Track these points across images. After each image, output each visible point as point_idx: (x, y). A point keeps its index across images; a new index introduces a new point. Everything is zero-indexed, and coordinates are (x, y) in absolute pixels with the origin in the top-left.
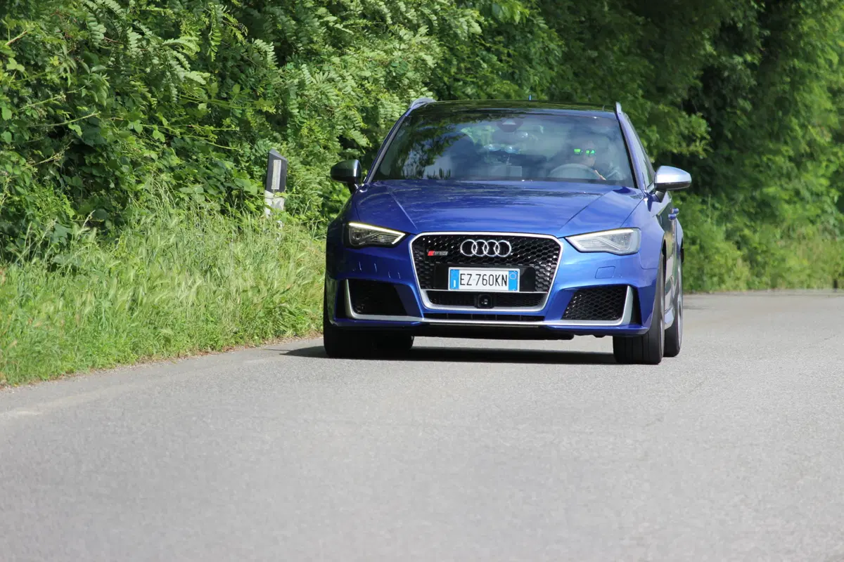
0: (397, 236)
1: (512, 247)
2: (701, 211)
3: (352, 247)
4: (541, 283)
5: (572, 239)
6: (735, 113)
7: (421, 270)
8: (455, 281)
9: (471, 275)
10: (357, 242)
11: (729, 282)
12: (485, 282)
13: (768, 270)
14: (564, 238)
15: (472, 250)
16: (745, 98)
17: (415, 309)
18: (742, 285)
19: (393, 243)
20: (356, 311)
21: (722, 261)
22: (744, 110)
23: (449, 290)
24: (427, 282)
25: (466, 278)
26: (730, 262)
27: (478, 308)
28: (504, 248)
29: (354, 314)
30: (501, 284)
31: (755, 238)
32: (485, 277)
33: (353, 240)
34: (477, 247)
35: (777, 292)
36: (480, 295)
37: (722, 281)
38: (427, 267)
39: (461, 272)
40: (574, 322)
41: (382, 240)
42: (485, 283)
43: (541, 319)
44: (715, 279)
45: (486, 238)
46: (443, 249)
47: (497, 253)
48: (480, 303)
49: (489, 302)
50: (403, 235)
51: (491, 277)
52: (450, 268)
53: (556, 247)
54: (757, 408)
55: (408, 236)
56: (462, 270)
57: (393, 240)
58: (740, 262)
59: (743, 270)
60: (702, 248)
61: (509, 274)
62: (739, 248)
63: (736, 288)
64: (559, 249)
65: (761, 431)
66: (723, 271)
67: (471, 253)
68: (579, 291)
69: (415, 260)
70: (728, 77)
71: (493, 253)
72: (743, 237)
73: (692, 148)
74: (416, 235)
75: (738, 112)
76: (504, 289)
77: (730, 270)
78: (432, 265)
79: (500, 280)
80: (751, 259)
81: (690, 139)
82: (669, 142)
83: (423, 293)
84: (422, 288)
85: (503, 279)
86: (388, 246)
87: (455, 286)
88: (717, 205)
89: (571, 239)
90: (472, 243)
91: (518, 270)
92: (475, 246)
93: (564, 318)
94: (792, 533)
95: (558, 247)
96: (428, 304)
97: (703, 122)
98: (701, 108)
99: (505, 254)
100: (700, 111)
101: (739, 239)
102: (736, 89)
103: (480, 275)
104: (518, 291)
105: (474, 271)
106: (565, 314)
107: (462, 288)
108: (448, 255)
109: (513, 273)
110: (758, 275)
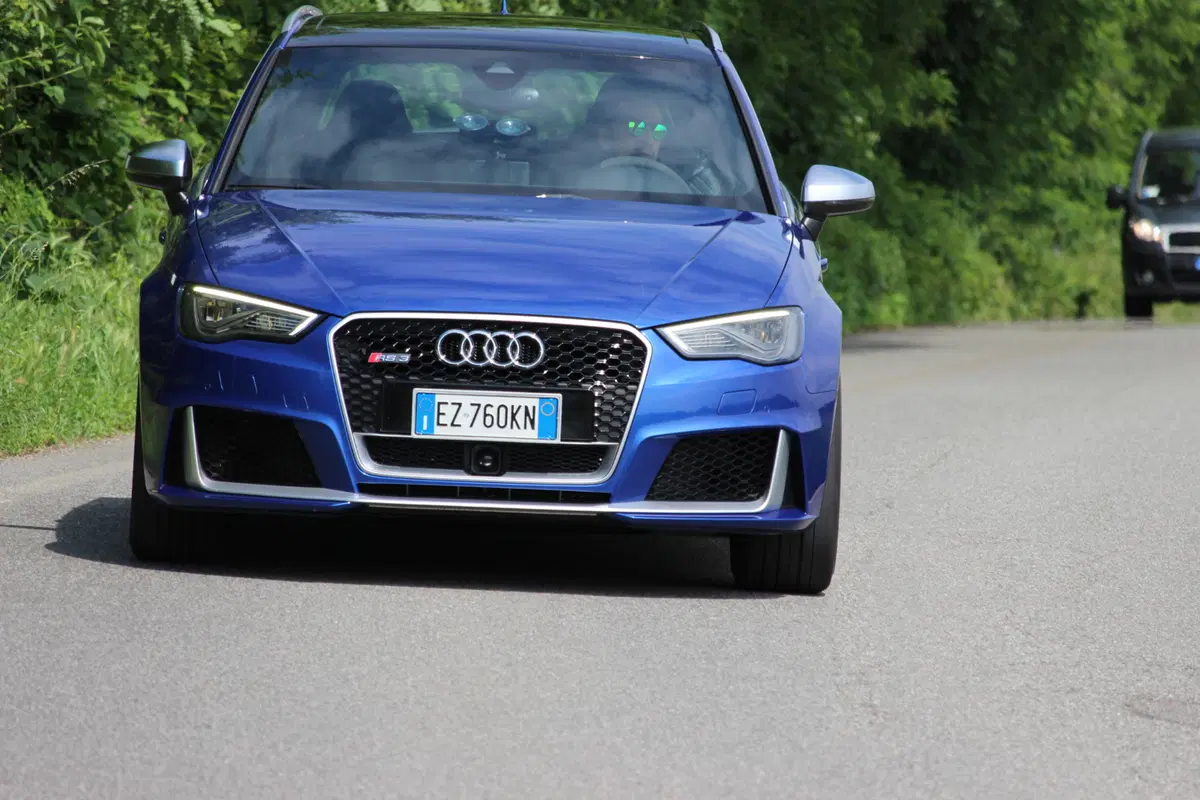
0: (300, 320)
1: (546, 346)
2: (946, 210)
3: (200, 339)
4: (606, 424)
5: (670, 332)
6: (991, 69)
7: (355, 392)
8: (425, 418)
9: (460, 405)
10: (210, 329)
11: (985, 310)
12: (489, 420)
13: (1040, 291)
14: (653, 328)
15: (462, 353)
16: (1007, 47)
17: (339, 474)
18: (1004, 313)
19: (292, 334)
20: (209, 475)
21: (976, 280)
22: (1005, 64)
23: (414, 435)
24: (367, 419)
25: (449, 411)
26: (986, 283)
27: (474, 474)
28: (529, 349)
29: (205, 482)
30: (522, 426)
31: (1021, 247)
32: (489, 411)
33: (204, 324)
34: (472, 347)
35: (1052, 324)
36: (477, 447)
37: (975, 307)
38: (364, 386)
39: (438, 399)
40: (672, 507)
41: (266, 324)
42: (488, 423)
43: (604, 498)
44: (967, 306)
45: (492, 326)
46: (400, 349)
47: (515, 361)
48: (477, 463)
49: (495, 462)
50: (312, 317)
51: (502, 410)
52: (416, 391)
53: (637, 348)
54: (1027, 487)
55: (326, 318)
56: (442, 395)
57: (292, 330)
58: (1000, 282)
59: (1005, 293)
60: (947, 262)
61: (541, 404)
62: (1000, 262)
63: (995, 317)
64: (643, 353)
65: (1032, 520)
66: (978, 294)
67: (460, 358)
68: (681, 440)
69: (340, 372)
70: (983, 17)
71: (507, 360)
72: (1006, 246)
73: (931, 119)
74: (343, 318)
75: (997, 67)
76: (529, 435)
77: (985, 293)
78: (378, 382)
79: (520, 417)
80: (1016, 278)
81: (928, 105)
82: (897, 111)
83: (356, 439)
84: (355, 429)
85: (527, 413)
86: (279, 339)
87: (425, 428)
88: (969, 203)
89: (668, 332)
90: (460, 337)
91: (559, 396)
92: (467, 342)
93: (651, 496)
94: (1077, 664)
95: (640, 348)
96: (369, 467)
97: (948, 83)
98: (945, 63)
99: (531, 362)
100: (943, 67)
101: (1001, 250)
102: (995, 35)
103: (479, 405)
104: (558, 441)
105: (468, 398)
106: (652, 490)
107: (441, 433)
108: (411, 362)
109: (547, 403)
110: (1026, 299)
